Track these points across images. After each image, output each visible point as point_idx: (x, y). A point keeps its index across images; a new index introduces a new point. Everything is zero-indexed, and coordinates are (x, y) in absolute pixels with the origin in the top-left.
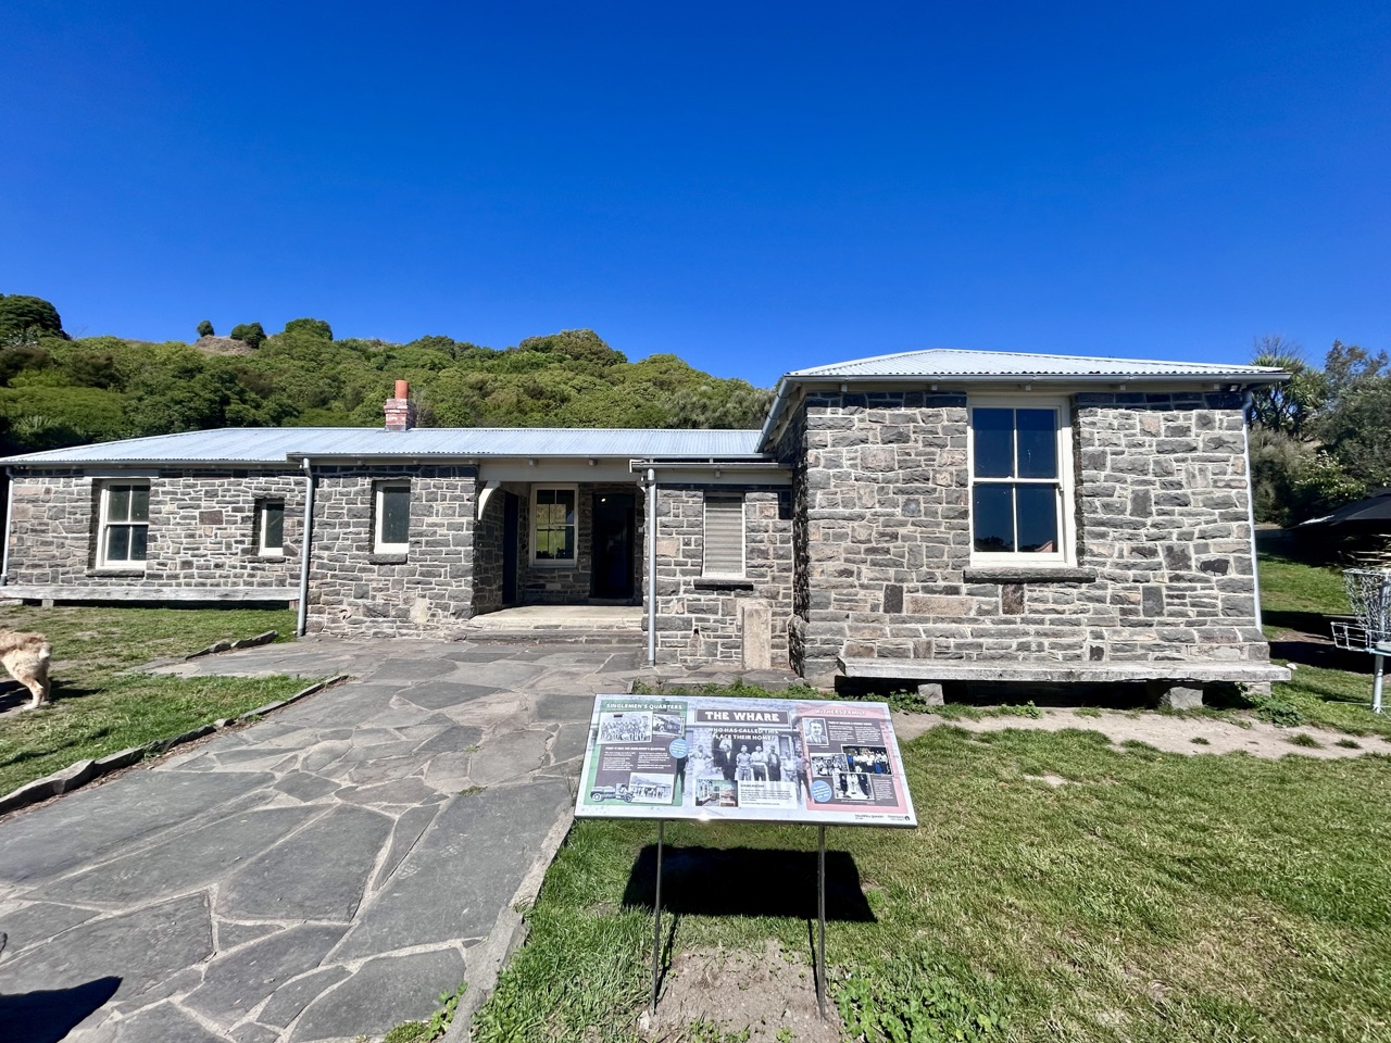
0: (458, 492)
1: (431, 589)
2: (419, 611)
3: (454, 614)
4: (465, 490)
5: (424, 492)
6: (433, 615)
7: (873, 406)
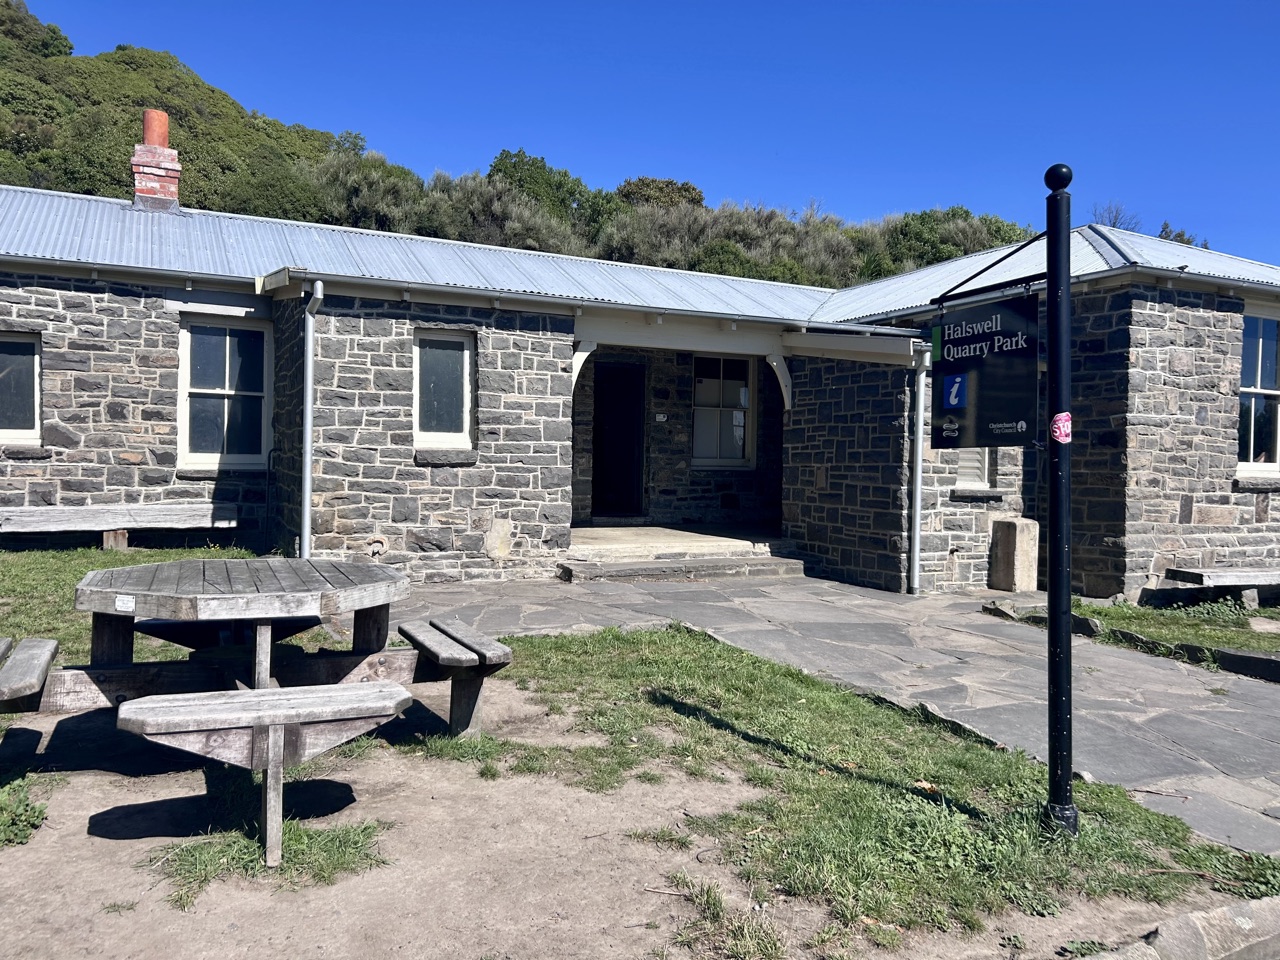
0: (549, 357)
1: (513, 505)
2: (498, 538)
3: (545, 542)
4: (559, 352)
5: (499, 352)
6: (518, 545)
7: (1181, 305)
